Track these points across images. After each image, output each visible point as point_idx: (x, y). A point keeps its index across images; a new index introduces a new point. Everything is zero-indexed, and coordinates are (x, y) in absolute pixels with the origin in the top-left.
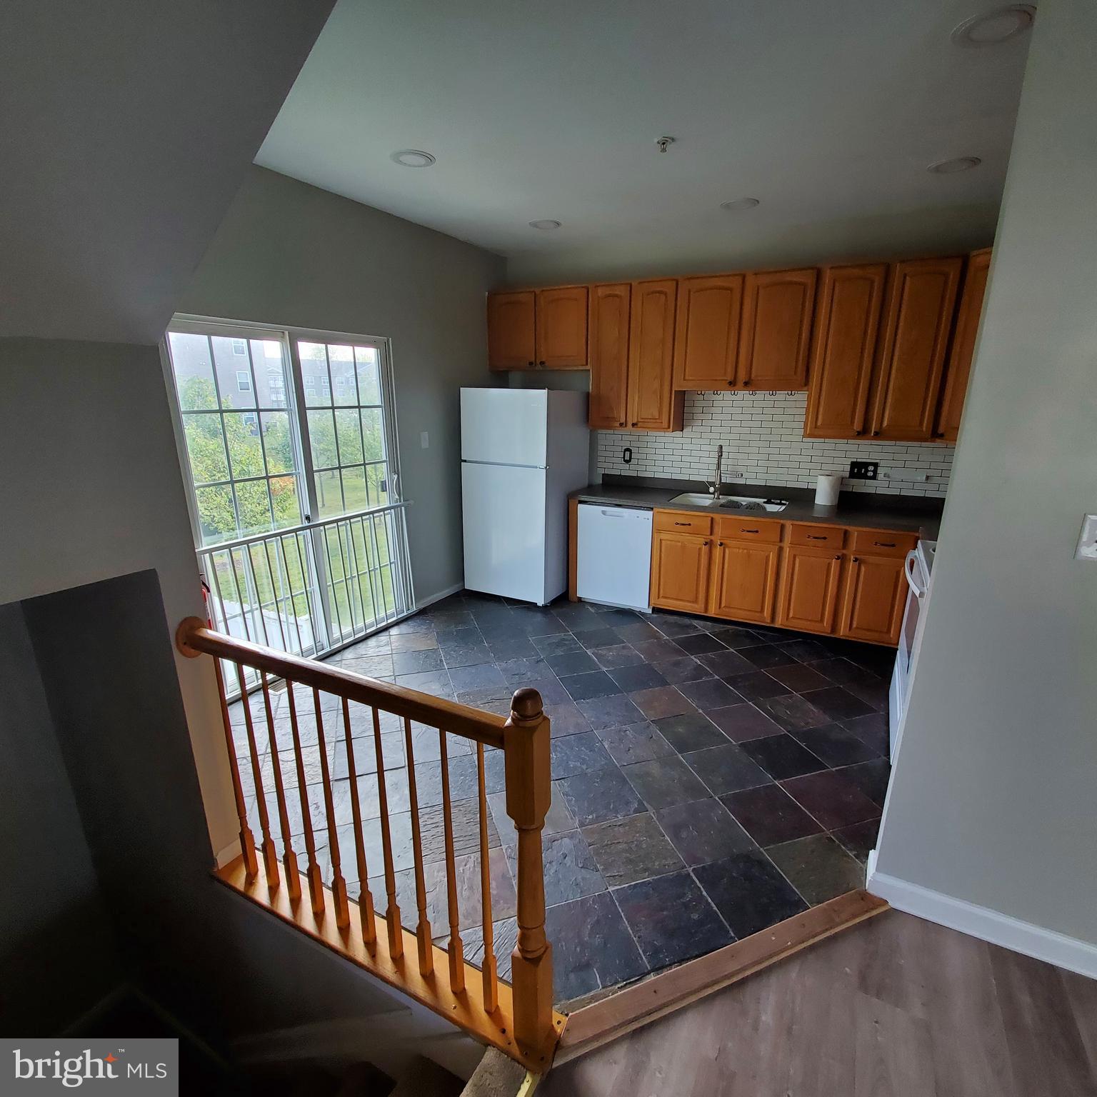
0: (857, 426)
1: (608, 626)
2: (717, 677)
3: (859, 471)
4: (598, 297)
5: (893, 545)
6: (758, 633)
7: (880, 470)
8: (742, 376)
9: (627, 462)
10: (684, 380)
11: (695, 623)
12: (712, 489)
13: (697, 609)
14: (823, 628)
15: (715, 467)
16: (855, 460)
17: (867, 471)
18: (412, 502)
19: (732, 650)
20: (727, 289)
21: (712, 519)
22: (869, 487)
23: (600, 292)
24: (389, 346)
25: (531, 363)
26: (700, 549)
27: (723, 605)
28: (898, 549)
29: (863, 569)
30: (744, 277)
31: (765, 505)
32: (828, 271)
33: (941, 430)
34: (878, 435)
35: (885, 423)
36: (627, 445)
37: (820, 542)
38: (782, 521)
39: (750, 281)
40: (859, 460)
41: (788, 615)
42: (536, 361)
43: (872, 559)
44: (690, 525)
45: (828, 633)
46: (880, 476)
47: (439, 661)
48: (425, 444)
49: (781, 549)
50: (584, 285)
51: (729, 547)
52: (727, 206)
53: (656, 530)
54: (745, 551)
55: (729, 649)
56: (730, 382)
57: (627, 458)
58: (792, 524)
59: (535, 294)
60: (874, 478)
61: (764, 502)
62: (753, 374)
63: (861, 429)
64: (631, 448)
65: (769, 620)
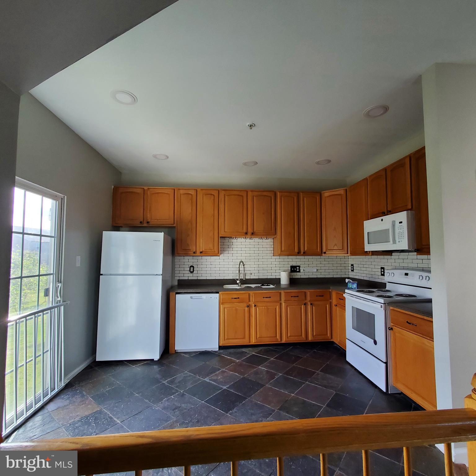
0: (296, 250)
1: (204, 363)
2: (281, 374)
3: (294, 269)
4: (180, 194)
5: (323, 296)
6: (274, 348)
7: (301, 268)
8: (250, 230)
9: (192, 272)
10: (225, 232)
11: (244, 350)
12: (238, 282)
13: (245, 342)
14: (302, 339)
15: (238, 272)
16: (292, 265)
17: (297, 269)
18: (69, 302)
19: (272, 359)
20: (240, 196)
21: (249, 294)
22: (298, 275)
23: (182, 192)
24: (64, 200)
25: (141, 222)
26: (244, 310)
27: (258, 337)
28: (325, 297)
29: (314, 308)
30: (247, 192)
31: (262, 286)
32: (278, 193)
33: (324, 250)
34: (305, 254)
35: (306, 249)
36: (191, 264)
37: (296, 299)
38: (279, 291)
39: (250, 194)
40: (293, 265)
41: (287, 336)
42: (143, 222)
43: (316, 303)
44: (239, 298)
45: (305, 340)
46: (302, 271)
47: (109, 420)
48: (78, 264)
49: (281, 304)
50: (173, 188)
51: (258, 307)
52: (245, 164)
53: (221, 303)
54: (266, 307)
55: (270, 359)
56: (246, 233)
57: (192, 270)
58: (284, 292)
59: (144, 189)
60: (299, 272)
61: (261, 286)
62: (255, 230)
63: (298, 251)
64: (193, 265)
65: (279, 340)
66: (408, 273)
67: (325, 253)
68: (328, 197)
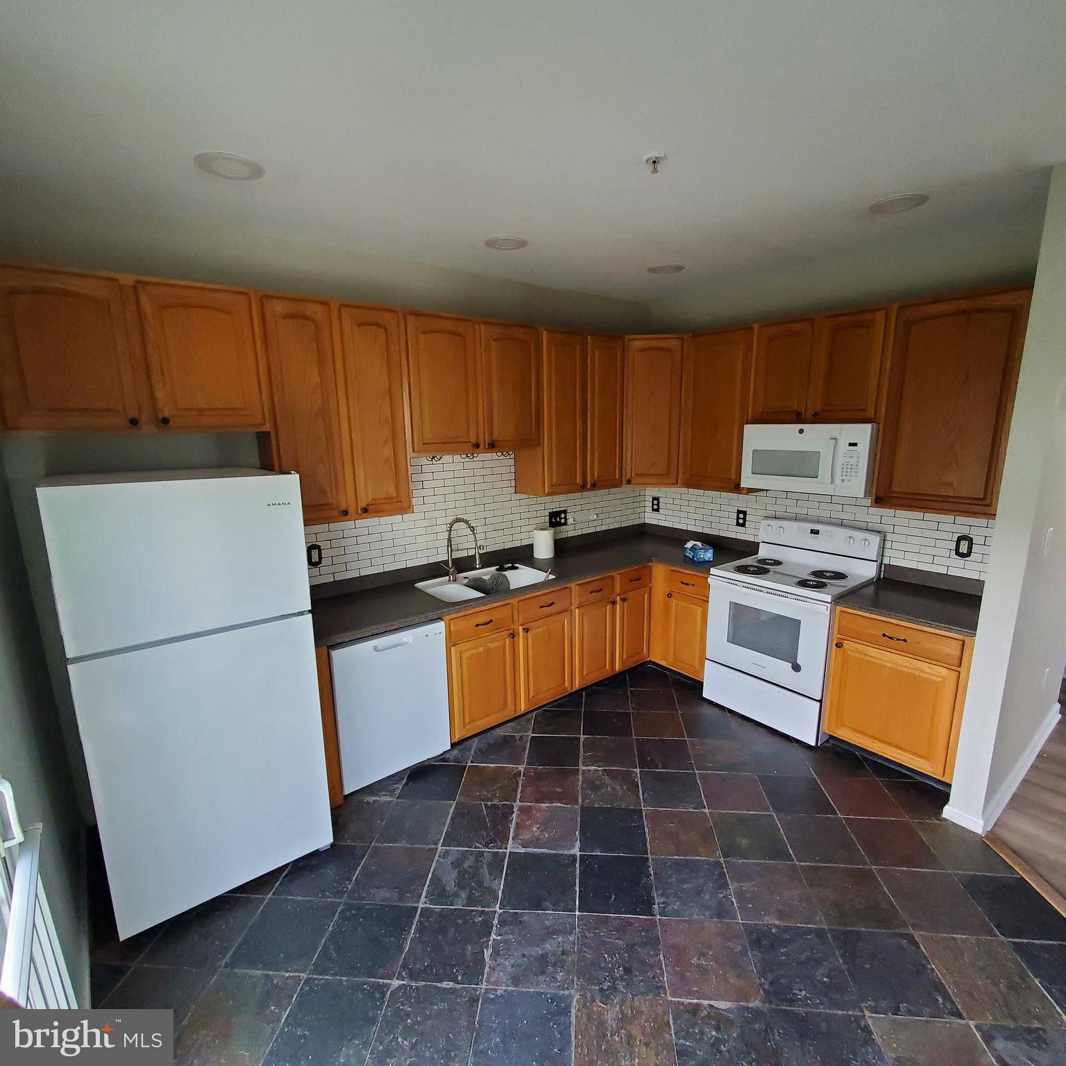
0: (579, 480)
3: (556, 519)
4: (275, 316)
5: (640, 579)
6: (557, 707)
9: (316, 564)
12: (452, 570)
13: (508, 714)
16: (551, 510)
17: (561, 518)
22: (563, 532)
23: (280, 308)
25: (133, 421)
33: (627, 476)
34: (594, 486)
35: (596, 476)
37: (599, 594)
38: (568, 585)
40: (553, 510)
41: (583, 675)
44: (491, 622)
45: (609, 673)
46: (570, 521)
49: (571, 612)
54: (545, 627)
60: (565, 524)
62: (496, 434)
63: (581, 484)
64: (317, 543)
65: (569, 689)
66: (819, 531)
67: (629, 482)
68: (641, 351)
